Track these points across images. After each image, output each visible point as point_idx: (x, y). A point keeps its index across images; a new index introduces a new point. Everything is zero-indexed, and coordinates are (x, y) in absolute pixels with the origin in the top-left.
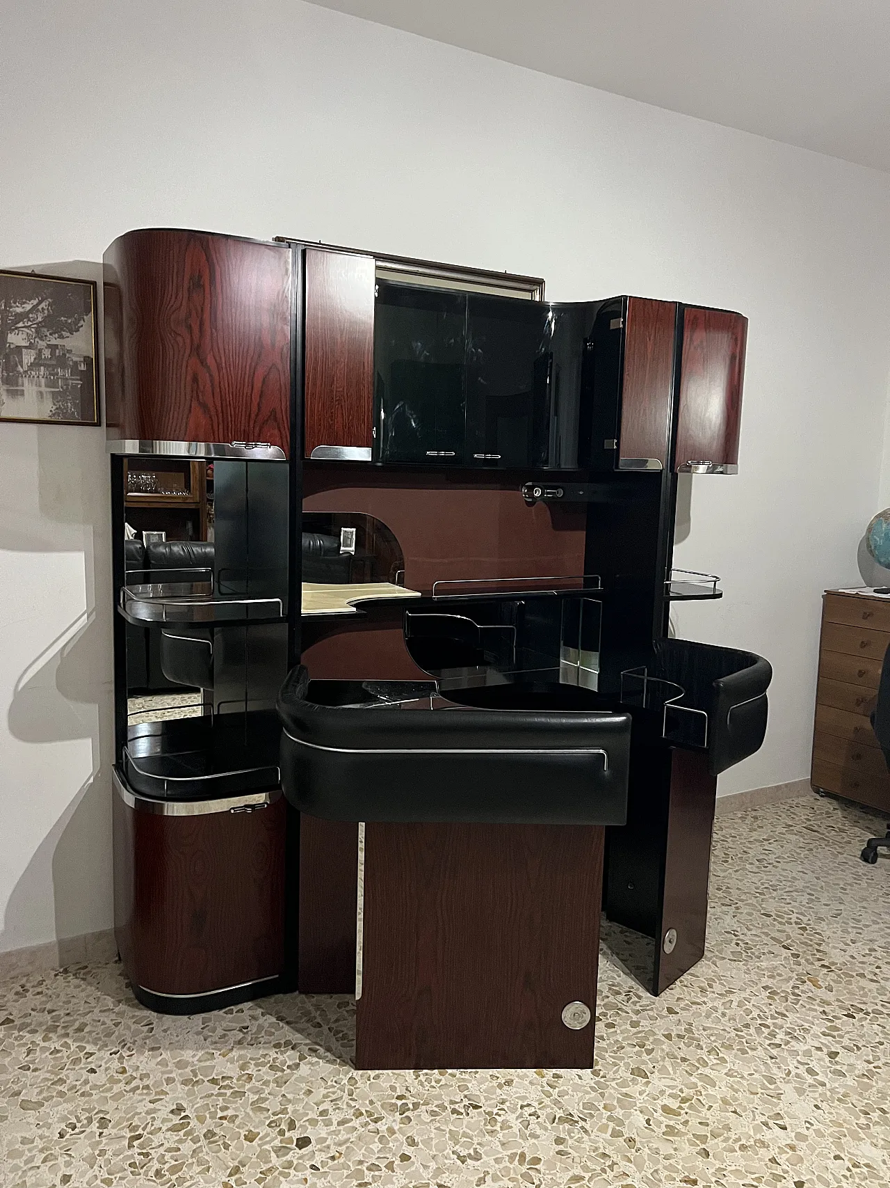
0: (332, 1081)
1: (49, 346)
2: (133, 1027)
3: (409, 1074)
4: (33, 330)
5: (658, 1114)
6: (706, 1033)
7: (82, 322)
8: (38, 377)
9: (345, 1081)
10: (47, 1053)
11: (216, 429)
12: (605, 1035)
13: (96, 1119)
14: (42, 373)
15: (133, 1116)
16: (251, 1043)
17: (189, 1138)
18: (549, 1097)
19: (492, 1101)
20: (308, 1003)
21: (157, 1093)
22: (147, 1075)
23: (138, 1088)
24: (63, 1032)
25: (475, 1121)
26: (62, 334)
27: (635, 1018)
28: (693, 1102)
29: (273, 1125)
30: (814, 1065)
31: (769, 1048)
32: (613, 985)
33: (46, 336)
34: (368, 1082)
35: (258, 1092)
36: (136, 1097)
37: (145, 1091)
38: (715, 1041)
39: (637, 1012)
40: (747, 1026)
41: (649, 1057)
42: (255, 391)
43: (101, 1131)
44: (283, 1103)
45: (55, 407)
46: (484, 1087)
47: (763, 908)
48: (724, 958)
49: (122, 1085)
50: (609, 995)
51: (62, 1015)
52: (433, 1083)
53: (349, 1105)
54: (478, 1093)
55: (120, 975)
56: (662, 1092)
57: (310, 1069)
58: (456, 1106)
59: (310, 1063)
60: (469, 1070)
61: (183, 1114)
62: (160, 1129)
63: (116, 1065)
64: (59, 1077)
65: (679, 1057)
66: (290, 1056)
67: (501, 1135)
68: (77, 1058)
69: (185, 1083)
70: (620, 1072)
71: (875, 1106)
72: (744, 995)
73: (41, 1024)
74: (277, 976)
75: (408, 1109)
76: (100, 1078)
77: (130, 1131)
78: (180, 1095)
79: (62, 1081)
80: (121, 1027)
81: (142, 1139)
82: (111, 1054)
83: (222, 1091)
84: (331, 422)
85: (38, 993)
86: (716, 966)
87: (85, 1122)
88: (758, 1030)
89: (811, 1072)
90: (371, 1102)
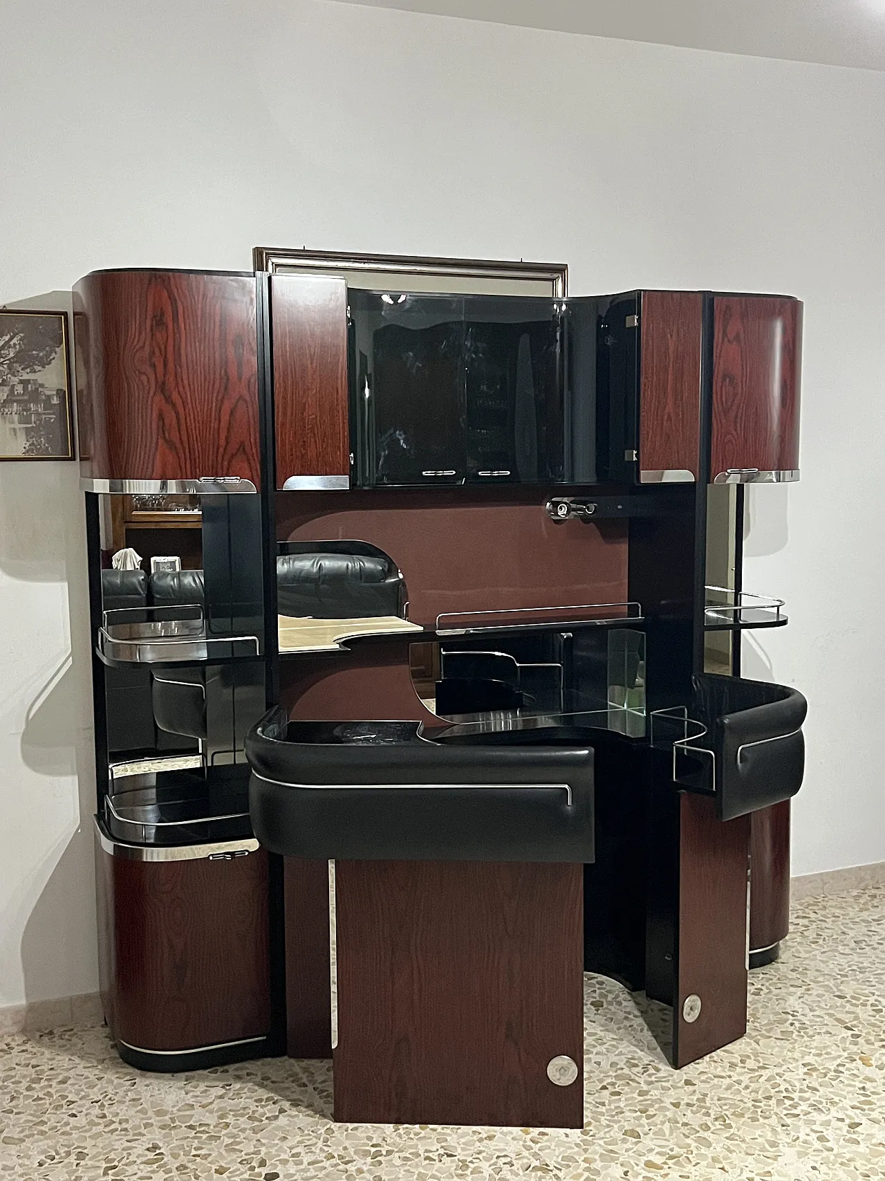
0: (309, 1130)
1: (21, 382)
2: (116, 1081)
3: (389, 1128)
4: (5, 366)
5: (639, 1168)
6: (719, 1102)
7: (54, 355)
8: (11, 413)
9: (323, 1131)
10: (31, 1100)
11: (183, 466)
12: (607, 1101)
13: (74, 1153)
14: (15, 409)
15: (110, 1151)
16: (233, 1097)
17: (162, 1169)
18: (529, 1150)
19: (468, 1152)
20: (296, 1065)
21: (134, 1135)
22: (127, 1121)
23: (117, 1130)
24: (46, 1083)
25: (446, 1167)
26: (34, 368)
27: (645, 1088)
28: (680, 1159)
29: (244, 1162)
30: (829, 1134)
31: (784, 1117)
32: (632, 1059)
33: (18, 371)
34: (345, 1133)
35: (234, 1136)
36: (114, 1137)
37: (123, 1133)
38: (726, 1110)
39: (651, 1083)
40: (769, 1098)
41: (647, 1121)
42: (222, 424)
43: (78, 1162)
44: (257, 1146)
45: (28, 444)
46: (463, 1140)
47: (839, 990)
48: (770, 1037)
49: (101, 1128)
50: (624, 1067)
51: (46, 1070)
52: (412, 1136)
53: (321, 1150)
54: (456, 1145)
55: (106, 1037)
56: (651, 1150)
57: (288, 1120)
58: (431, 1155)
59: (289, 1116)
60: (451, 1126)
61: (158, 1152)
62: (135, 1162)
63: (97, 1111)
64: (40, 1119)
65: (681, 1122)
66: (270, 1110)
67: (470, 1178)
68: (59, 1105)
69: (163, 1127)
70: (611, 1133)
71: (879, 1170)
72: (777, 1070)
73: (24, 1077)
74: (265, 1038)
75: (382, 1155)
76: (81, 1121)
77: (106, 1163)
78: (157, 1137)
79: (43, 1123)
80: (104, 1081)
81: (116, 1169)
82: (92, 1103)
83: (198, 1135)
84: (304, 452)
85: (23, 1051)
86: (759, 1045)
87: (64, 1155)
88: (779, 1102)
89: (822, 1139)
90: (345, 1148)
